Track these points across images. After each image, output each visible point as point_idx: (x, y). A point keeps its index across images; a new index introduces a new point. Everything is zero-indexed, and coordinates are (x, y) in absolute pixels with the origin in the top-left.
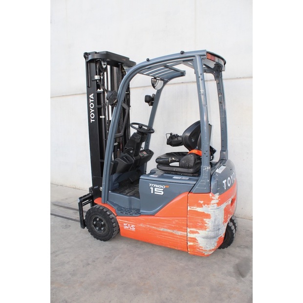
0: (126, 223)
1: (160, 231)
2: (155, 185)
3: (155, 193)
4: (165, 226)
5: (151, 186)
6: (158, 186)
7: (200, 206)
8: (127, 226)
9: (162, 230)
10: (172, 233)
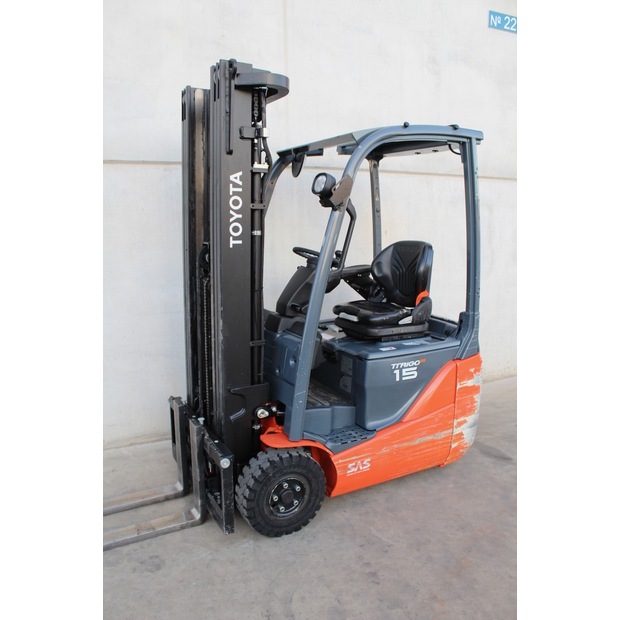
0: (351, 462)
1: (415, 446)
2: (402, 365)
3: (404, 379)
4: (424, 433)
5: (395, 369)
6: (409, 364)
7: (471, 376)
8: (355, 466)
9: (417, 442)
10: (433, 441)
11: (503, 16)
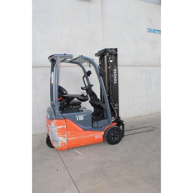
11: (151, 29)
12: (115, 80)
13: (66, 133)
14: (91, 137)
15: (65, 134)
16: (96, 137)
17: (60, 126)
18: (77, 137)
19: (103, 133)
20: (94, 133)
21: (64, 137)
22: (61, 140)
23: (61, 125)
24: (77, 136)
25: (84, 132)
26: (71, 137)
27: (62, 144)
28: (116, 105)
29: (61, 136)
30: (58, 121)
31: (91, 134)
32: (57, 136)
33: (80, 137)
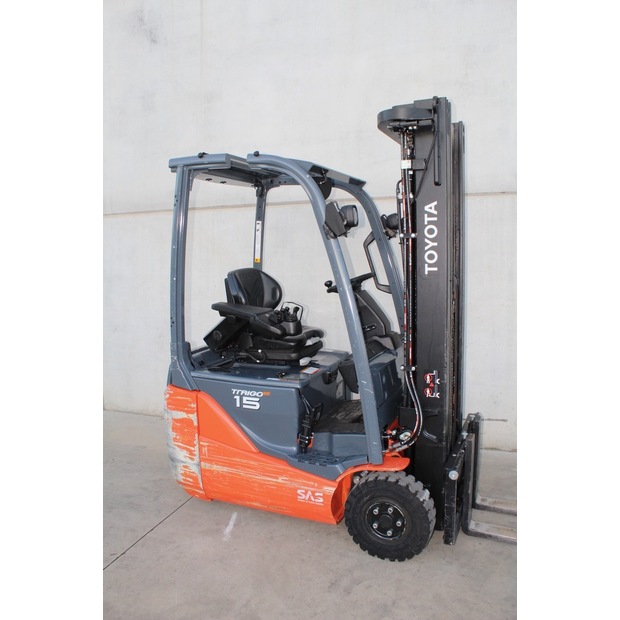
12: (431, 257)
13: (196, 442)
14: (280, 487)
15: (194, 446)
16: (303, 495)
17: (181, 411)
18: (230, 470)
19: (331, 490)
20: (291, 476)
21: (191, 453)
22: (184, 460)
23: (184, 411)
24: (231, 465)
25: (255, 460)
26: (210, 461)
27: (185, 475)
28: (433, 381)
29: (184, 448)
30: (175, 394)
31: (281, 474)
32: (172, 443)
33: (242, 473)
